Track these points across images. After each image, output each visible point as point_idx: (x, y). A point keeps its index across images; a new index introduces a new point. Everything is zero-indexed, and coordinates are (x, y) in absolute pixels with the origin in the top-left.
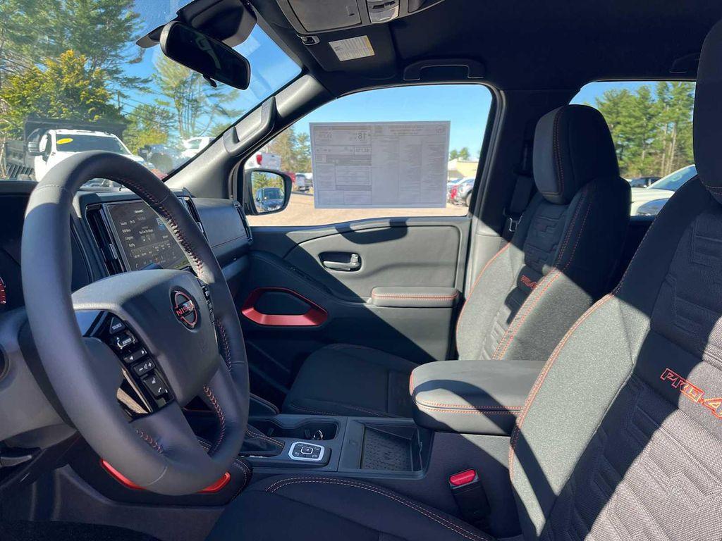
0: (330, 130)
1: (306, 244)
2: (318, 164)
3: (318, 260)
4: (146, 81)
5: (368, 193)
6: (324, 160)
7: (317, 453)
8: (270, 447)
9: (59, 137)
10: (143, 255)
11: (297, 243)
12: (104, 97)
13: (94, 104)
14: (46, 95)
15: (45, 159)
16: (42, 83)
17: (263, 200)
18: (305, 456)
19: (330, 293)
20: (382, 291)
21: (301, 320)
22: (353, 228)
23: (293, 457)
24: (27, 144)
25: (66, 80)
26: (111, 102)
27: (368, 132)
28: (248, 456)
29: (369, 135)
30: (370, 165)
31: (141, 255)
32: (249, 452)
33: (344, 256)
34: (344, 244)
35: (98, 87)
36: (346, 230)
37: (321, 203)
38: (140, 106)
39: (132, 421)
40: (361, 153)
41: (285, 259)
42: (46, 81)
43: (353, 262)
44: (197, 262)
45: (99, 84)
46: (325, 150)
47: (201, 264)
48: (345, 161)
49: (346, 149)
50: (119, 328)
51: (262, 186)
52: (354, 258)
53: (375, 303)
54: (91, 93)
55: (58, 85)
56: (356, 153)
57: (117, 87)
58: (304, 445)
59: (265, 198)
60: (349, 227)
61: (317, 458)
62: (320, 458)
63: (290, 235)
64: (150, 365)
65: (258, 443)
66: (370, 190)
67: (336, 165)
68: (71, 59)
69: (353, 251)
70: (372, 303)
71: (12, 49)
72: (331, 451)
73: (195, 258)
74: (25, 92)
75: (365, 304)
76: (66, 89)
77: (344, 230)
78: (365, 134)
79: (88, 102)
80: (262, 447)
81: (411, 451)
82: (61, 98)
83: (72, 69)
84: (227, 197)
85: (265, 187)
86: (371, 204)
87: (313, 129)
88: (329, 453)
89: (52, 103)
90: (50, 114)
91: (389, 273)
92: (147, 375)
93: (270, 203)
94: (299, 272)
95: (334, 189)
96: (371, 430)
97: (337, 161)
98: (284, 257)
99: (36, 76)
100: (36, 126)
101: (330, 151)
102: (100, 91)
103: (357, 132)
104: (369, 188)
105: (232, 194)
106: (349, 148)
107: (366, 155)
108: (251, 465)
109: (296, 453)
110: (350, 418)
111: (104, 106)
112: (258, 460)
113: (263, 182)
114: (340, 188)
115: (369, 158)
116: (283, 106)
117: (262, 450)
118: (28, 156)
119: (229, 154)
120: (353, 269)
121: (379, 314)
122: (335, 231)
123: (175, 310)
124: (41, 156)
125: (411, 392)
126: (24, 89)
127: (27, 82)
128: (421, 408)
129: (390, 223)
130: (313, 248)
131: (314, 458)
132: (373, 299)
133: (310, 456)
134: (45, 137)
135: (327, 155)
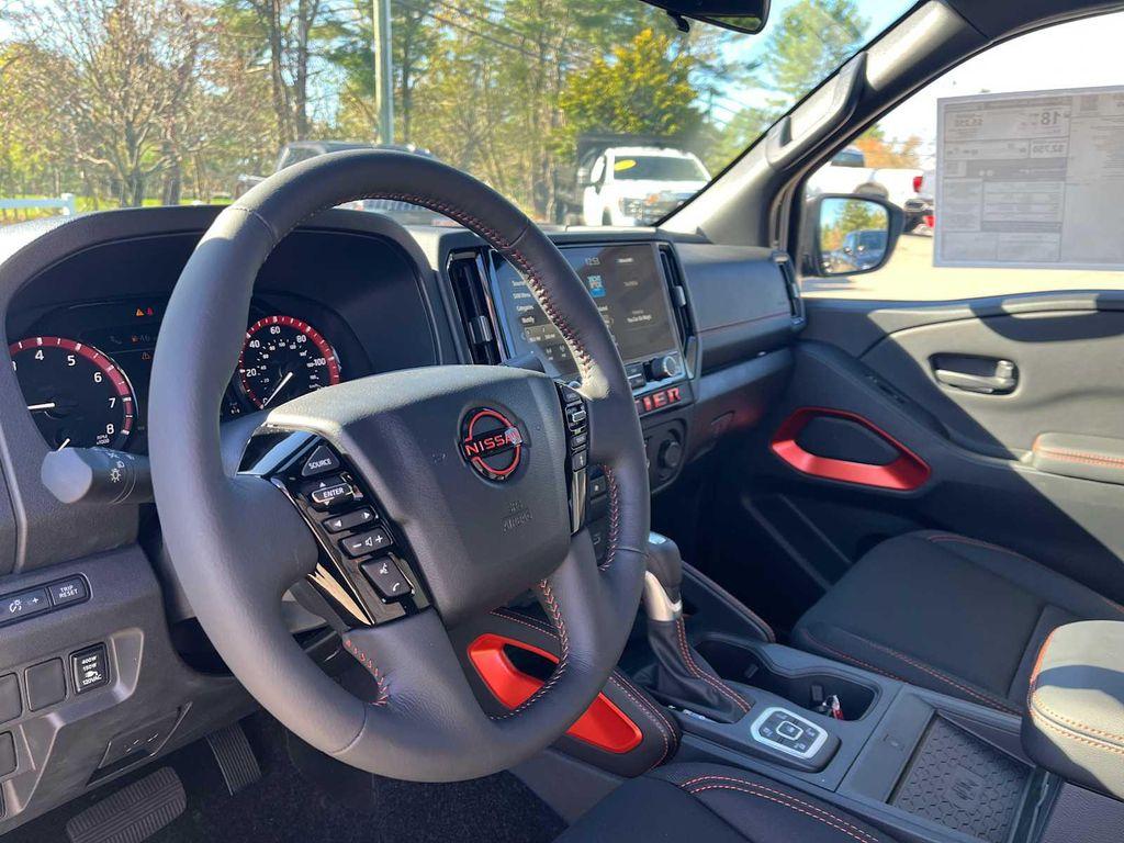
0: (980, 109)
1: (904, 337)
2: (947, 181)
3: (926, 367)
4: (751, 67)
5: (1054, 237)
6: (962, 170)
7: (807, 740)
8: (724, 705)
9: (618, 160)
10: (548, 337)
11: (889, 331)
12: (687, 97)
13: (671, 108)
14: (611, 99)
15: (598, 191)
16: (606, 82)
17: (856, 251)
18: (781, 740)
19: (946, 435)
20: (1055, 442)
21: (876, 476)
22: (1008, 308)
23: (757, 737)
24: (577, 171)
25: (638, 76)
26: (694, 104)
27: (1064, 110)
28: (680, 708)
29: (1067, 116)
30: (1064, 179)
31: (543, 337)
32: (685, 703)
33: (983, 364)
34: (984, 339)
35: (678, 82)
36: (991, 313)
37: (946, 257)
38: (743, 111)
39: (350, 630)
40: (1045, 155)
41: (862, 360)
42: (612, 78)
43: (1001, 378)
44: (582, 357)
45: (682, 76)
46: (967, 152)
47: (588, 361)
48: (1007, 171)
49: (1010, 146)
50: (324, 467)
51: (858, 226)
52: (1004, 368)
53: (1036, 465)
54: (669, 91)
55: (628, 83)
56: (1034, 155)
57: (710, 80)
58: (789, 718)
59: (861, 248)
60: (999, 307)
61: (804, 751)
62: (811, 752)
63: (877, 316)
64: (379, 539)
65: (702, 690)
66: (1060, 231)
67: (986, 179)
68: (647, 43)
69: (1005, 355)
70: (1030, 464)
71: (577, 36)
72: (840, 743)
73: (579, 350)
74: (584, 98)
75: (1015, 466)
76: (637, 90)
77: (985, 313)
78: (1056, 114)
79: (663, 106)
80: (708, 699)
81: (1025, 795)
82: (630, 102)
83: (647, 57)
84: (765, 243)
85: (864, 229)
86: (1057, 260)
87: (943, 111)
88: (834, 749)
89: (618, 111)
90: (614, 127)
91: (1078, 407)
92: (369, 557)
93: (868, 256)
94: (886, 388)
95: (978, 228)
96: (948, 724)
97: (990, 173)
98: (860, 357)
99: (600, 73)
100: (590, 146)
101: (975, 152)
102: (682, 87)
103: (1039, 110)
104: (1056, 228)
105: (777, 238)
106: (1019, 145)
107: (1058, 159)
108: (681, 727)
109: (766, 730)
110: (907, 688)
111: (683, 110)
112: (696, 723)
113: (860, 221)
114: (987, 227)
115: (1062, 163)
116: (880, 68)
117: (707, 704)
118: (578, 189)
119: (771, 165)
120: (998, 391)
121: (1043, 488)
122: (967, 312)
123: (462, 445)
124: (593, 188)
125: (1033, 678)
126: (584, 94)
127: (588, 82)
128: (1040, 722)
129: (1098, 301)
130: (917, 343)
131: (799, 749)
132: (1033, 456)
133: (790, 744)
134: (601, 159)
135: (969, 162)
